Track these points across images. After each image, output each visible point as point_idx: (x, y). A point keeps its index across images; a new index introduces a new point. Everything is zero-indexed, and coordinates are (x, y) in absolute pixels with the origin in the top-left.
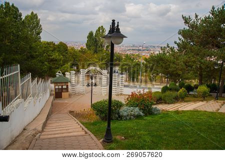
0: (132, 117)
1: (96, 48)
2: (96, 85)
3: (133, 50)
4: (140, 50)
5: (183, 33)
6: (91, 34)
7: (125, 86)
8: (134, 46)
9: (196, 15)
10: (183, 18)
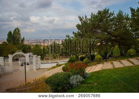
0: (79, 83)
1: (15, 42)
2: (28, 64)
3: (36, 42)
4: (41, 42)
5: (78, 26)
6: (10, 33)
7: (41, 63)
8: (36, 40)
9: (86, 16)
10: (79, 17)
